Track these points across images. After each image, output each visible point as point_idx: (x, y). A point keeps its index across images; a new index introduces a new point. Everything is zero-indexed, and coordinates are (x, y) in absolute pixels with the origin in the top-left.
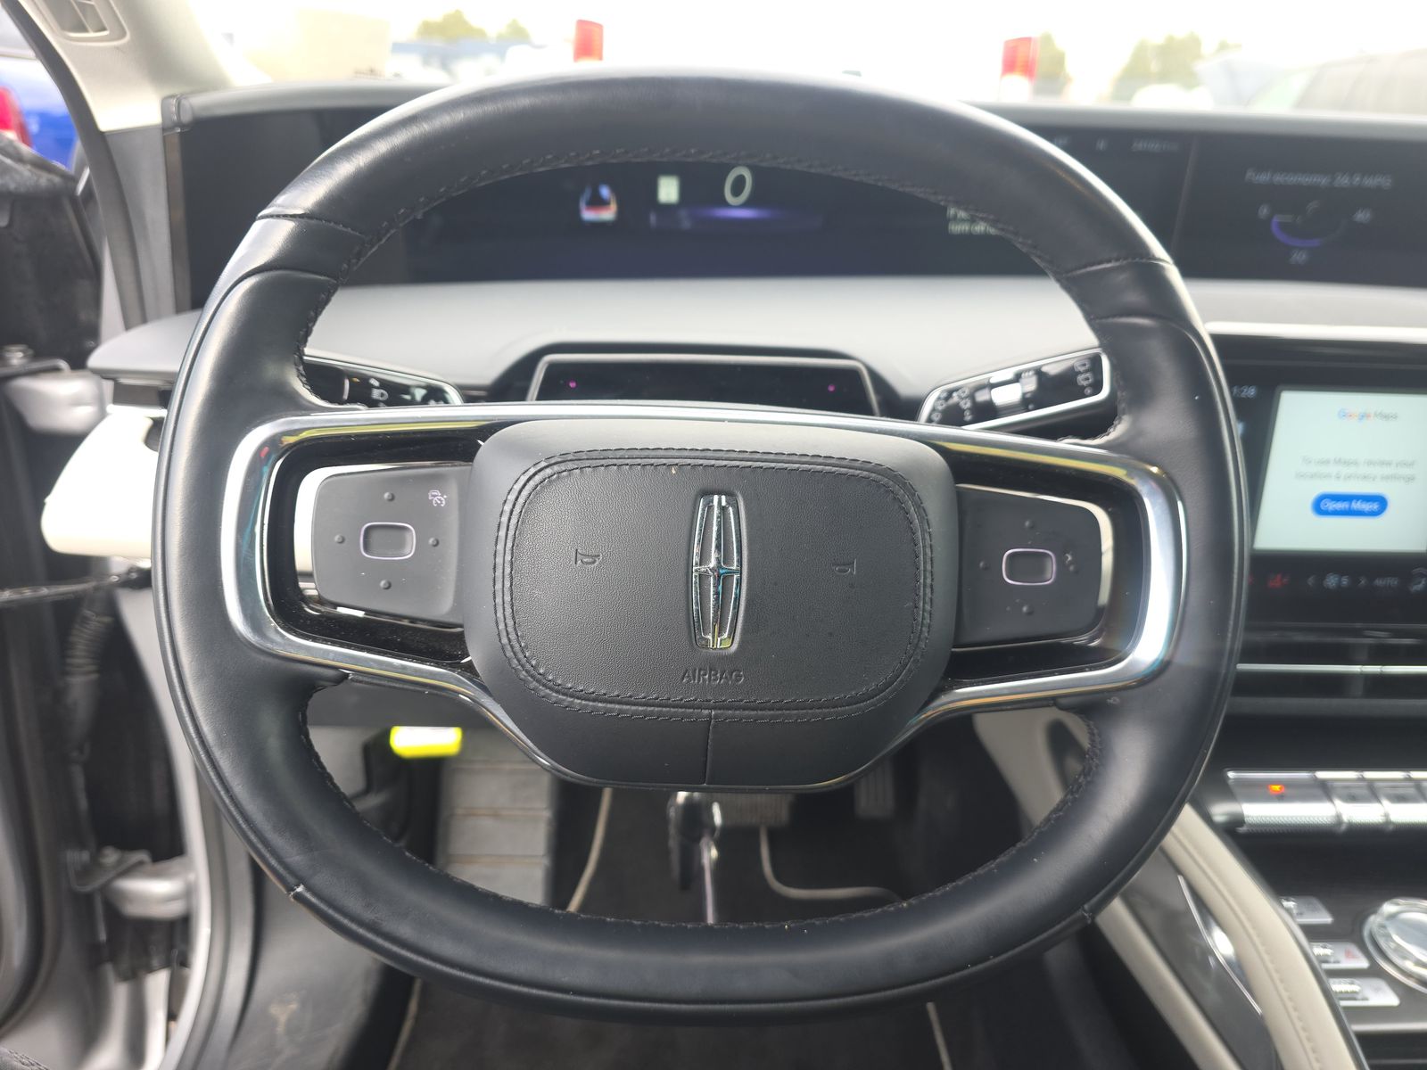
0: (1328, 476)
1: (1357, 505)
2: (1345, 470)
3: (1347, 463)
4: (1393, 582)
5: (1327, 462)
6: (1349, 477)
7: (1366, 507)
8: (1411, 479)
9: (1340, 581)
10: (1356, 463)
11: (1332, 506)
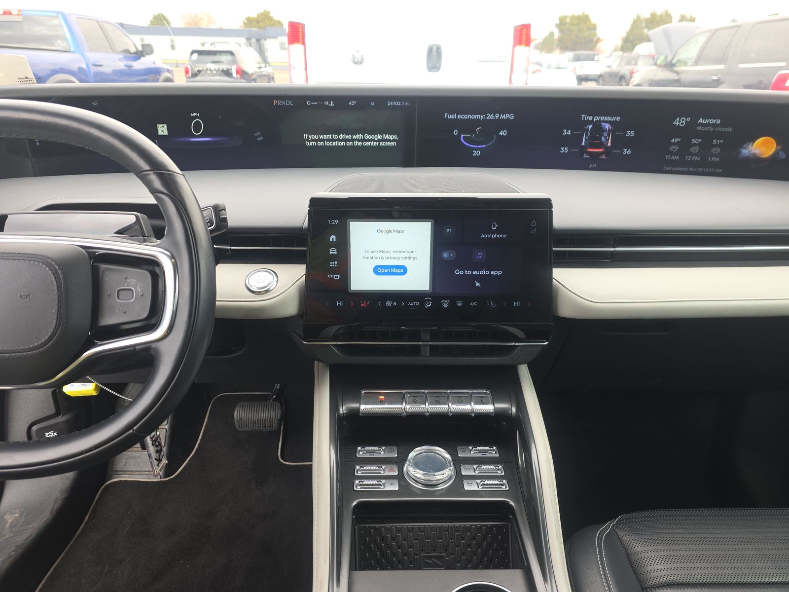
0: (378, 258)
1: (393, 270)
2: (385, 255)
3: (385, 252)
4: (417, 303)
5: (376, 252)
6: (387, 258)
7: (398, 271)
8: (415, 258)
9: (393, 304)
10: (389, 252)
11: (382, 271)
